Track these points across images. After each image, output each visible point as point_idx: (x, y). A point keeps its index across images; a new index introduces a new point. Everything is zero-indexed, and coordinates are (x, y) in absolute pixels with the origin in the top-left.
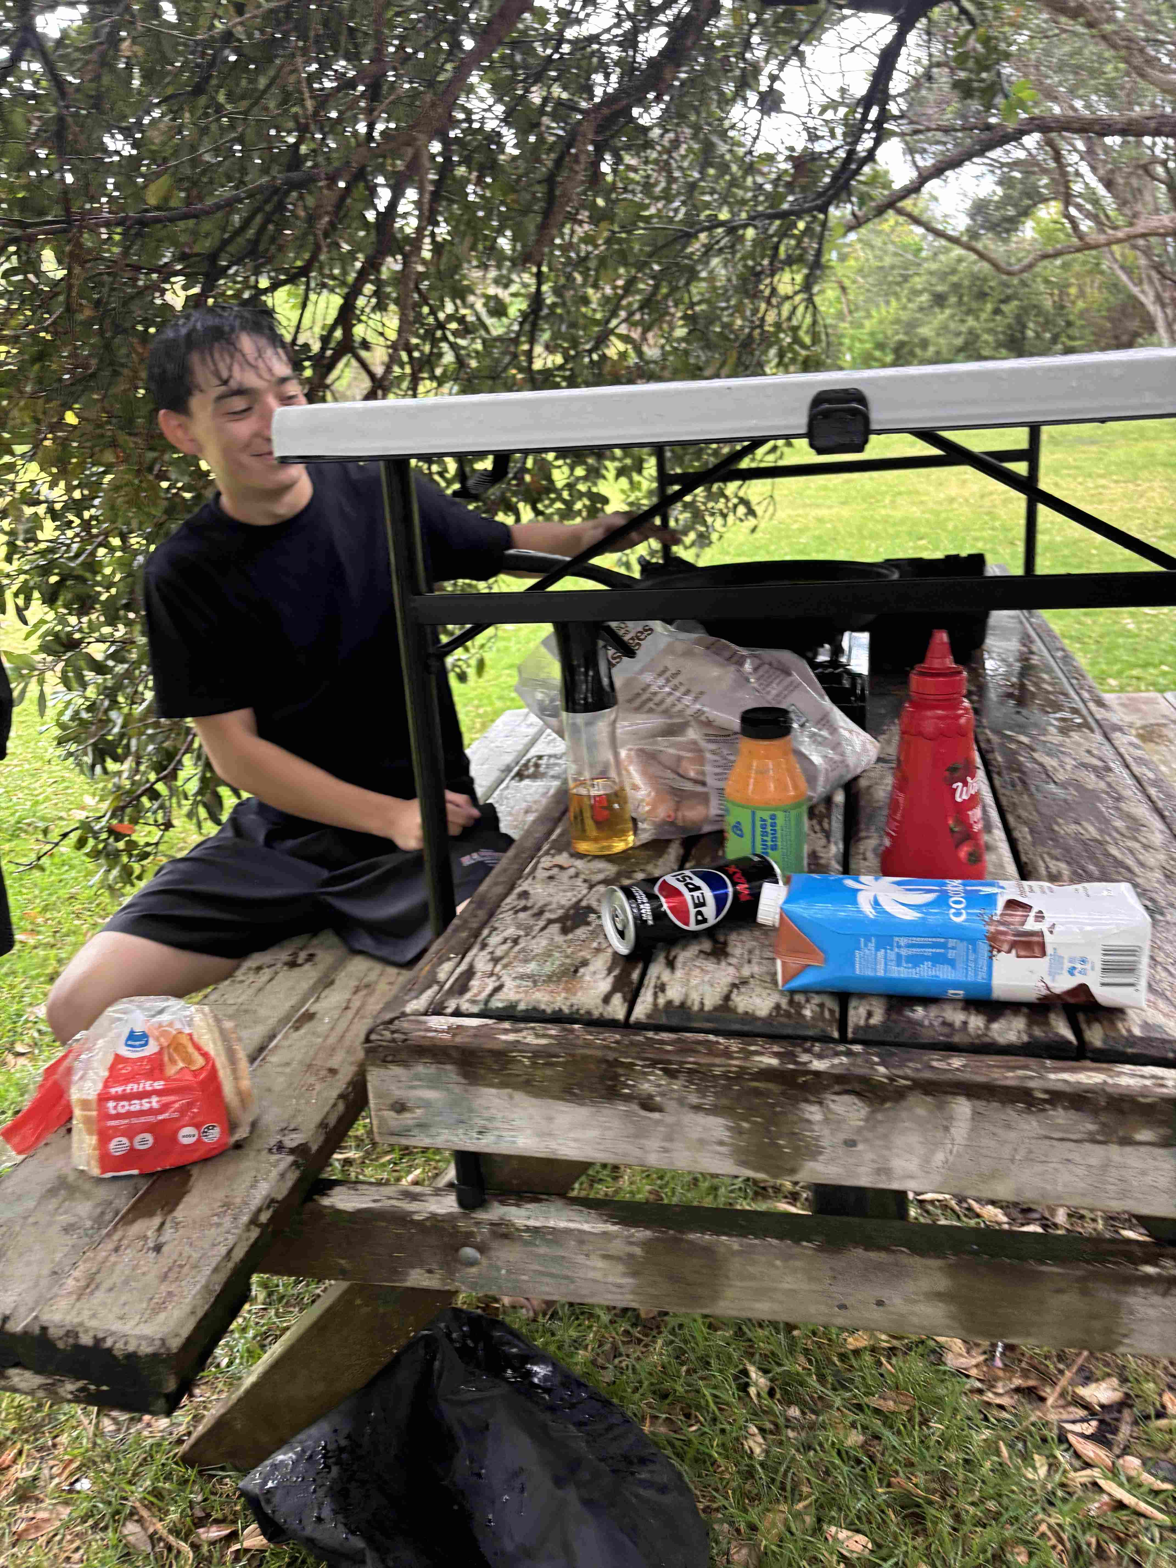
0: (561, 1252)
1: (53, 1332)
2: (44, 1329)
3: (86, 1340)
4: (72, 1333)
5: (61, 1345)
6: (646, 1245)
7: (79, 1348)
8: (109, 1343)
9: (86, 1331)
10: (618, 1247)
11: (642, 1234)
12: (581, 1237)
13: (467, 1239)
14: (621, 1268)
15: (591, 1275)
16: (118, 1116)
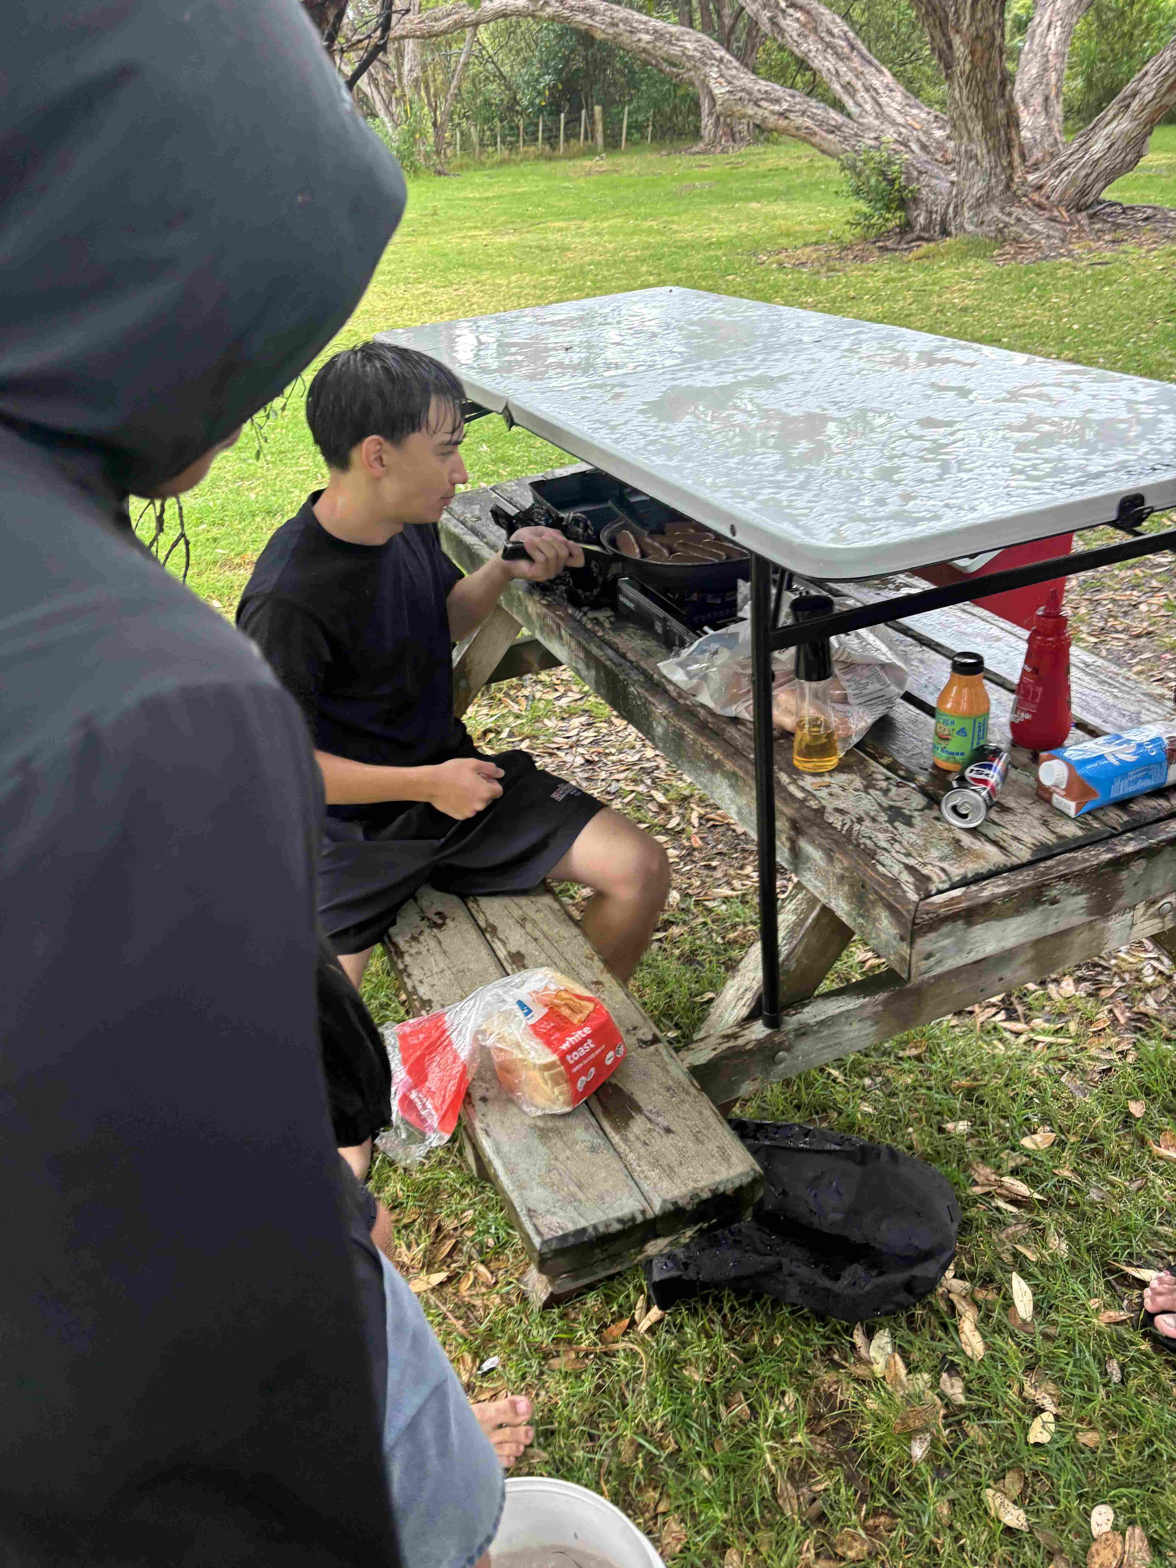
0: (836, 1029)
1: (681, 1203)
2: (675, 1204)
3: (706, 1195)
4: (695, 1195)
5: (689, 1208)
6: (886, 1003)
7: (704, 1203)
8: (721, 1189)
9: (702, 1190)
10: (869, 1010)
11: (881, 996)
12: (846, 1015)
13: (781, 1047)
14: (870, 1022)
15: (852, 1035)
16: (577, 1063)
